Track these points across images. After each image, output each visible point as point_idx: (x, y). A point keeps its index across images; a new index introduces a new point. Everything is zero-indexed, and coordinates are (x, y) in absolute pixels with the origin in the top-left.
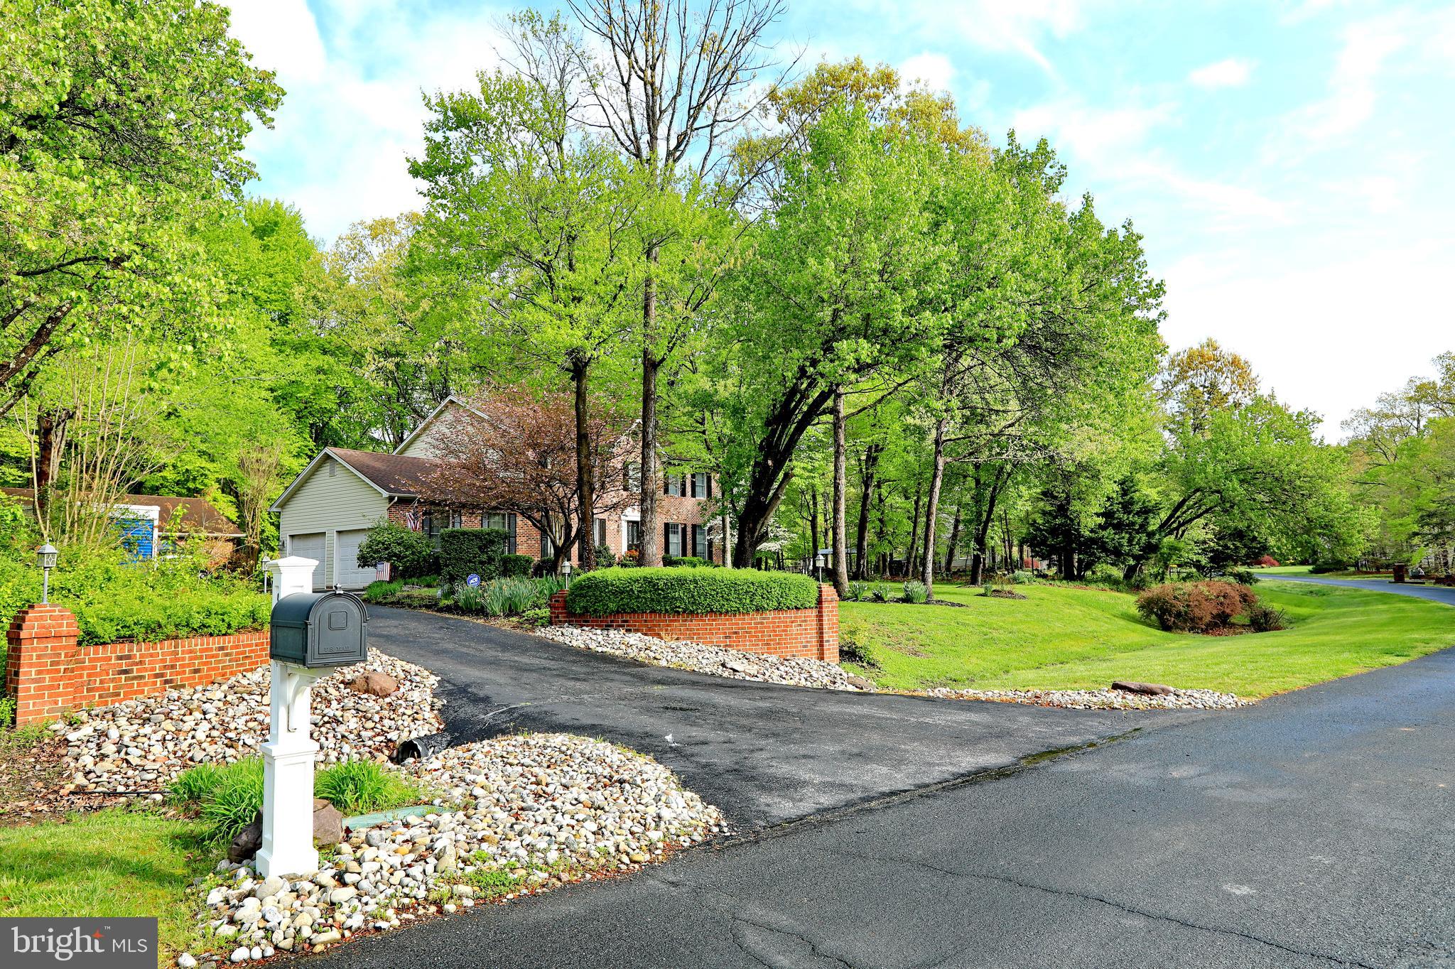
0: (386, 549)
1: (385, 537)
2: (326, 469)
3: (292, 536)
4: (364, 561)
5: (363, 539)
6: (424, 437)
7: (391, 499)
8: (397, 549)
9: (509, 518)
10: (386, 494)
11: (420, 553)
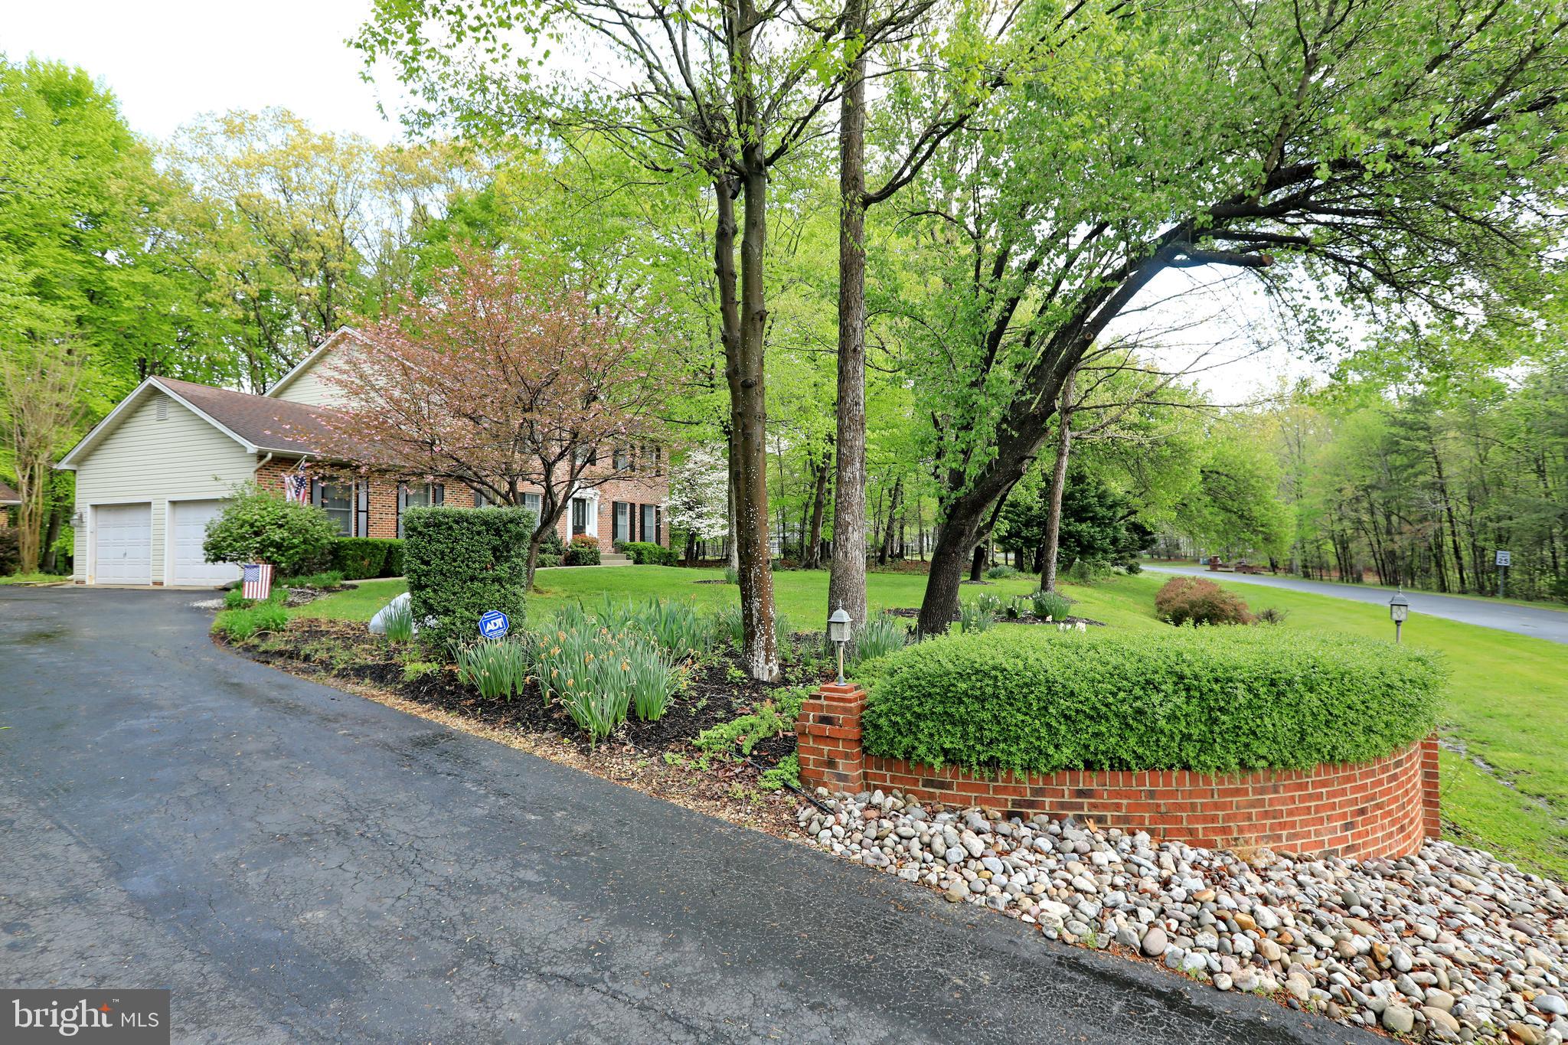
0: (257, 534)
1: (253, 514)
2: (153, 409)
3: (95, 507)
4: (216, 552)
5: (215, 516)
6: (319, 369)
7: (261, 456)
8: (277, 535)
9: (435, 491)
10: (252, 448)
11: (317, 540)
